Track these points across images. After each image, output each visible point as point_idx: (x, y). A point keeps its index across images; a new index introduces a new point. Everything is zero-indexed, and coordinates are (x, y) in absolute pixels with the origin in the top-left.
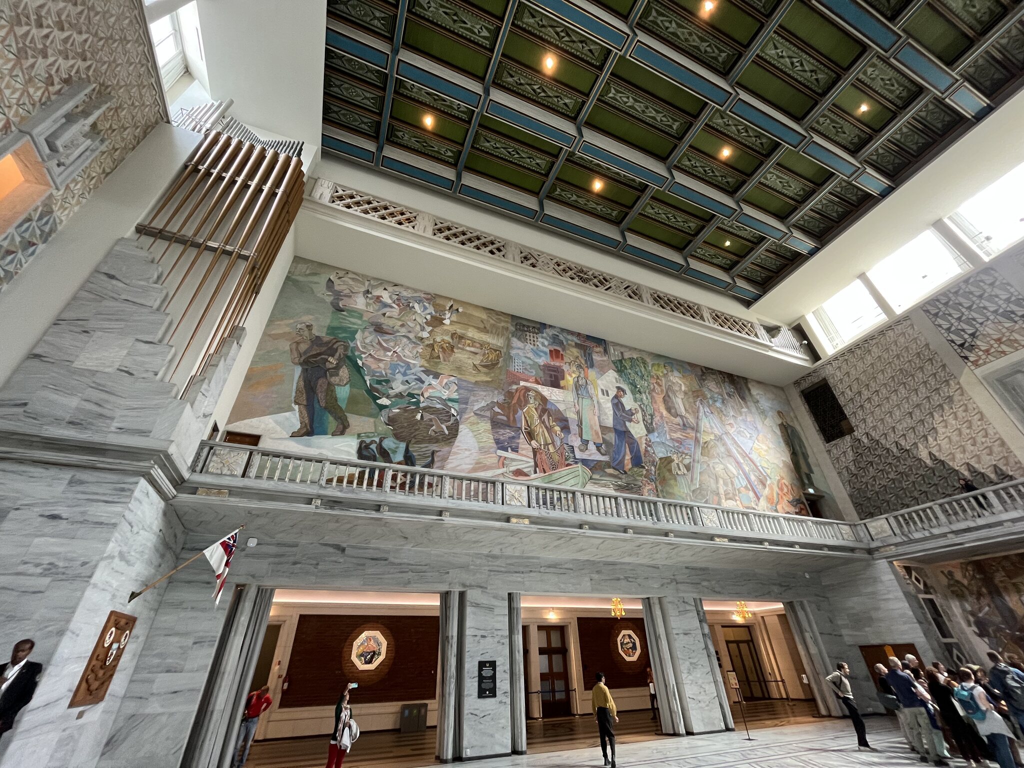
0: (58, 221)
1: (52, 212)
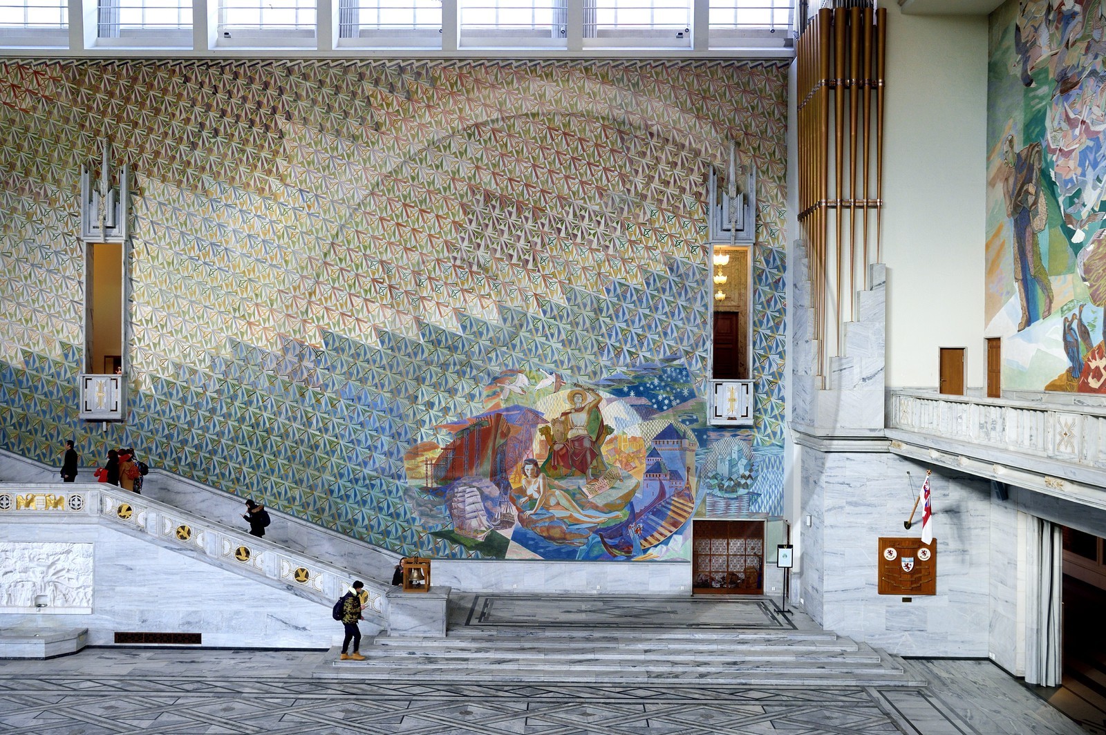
0: (780, 250)
1: (771, 250)
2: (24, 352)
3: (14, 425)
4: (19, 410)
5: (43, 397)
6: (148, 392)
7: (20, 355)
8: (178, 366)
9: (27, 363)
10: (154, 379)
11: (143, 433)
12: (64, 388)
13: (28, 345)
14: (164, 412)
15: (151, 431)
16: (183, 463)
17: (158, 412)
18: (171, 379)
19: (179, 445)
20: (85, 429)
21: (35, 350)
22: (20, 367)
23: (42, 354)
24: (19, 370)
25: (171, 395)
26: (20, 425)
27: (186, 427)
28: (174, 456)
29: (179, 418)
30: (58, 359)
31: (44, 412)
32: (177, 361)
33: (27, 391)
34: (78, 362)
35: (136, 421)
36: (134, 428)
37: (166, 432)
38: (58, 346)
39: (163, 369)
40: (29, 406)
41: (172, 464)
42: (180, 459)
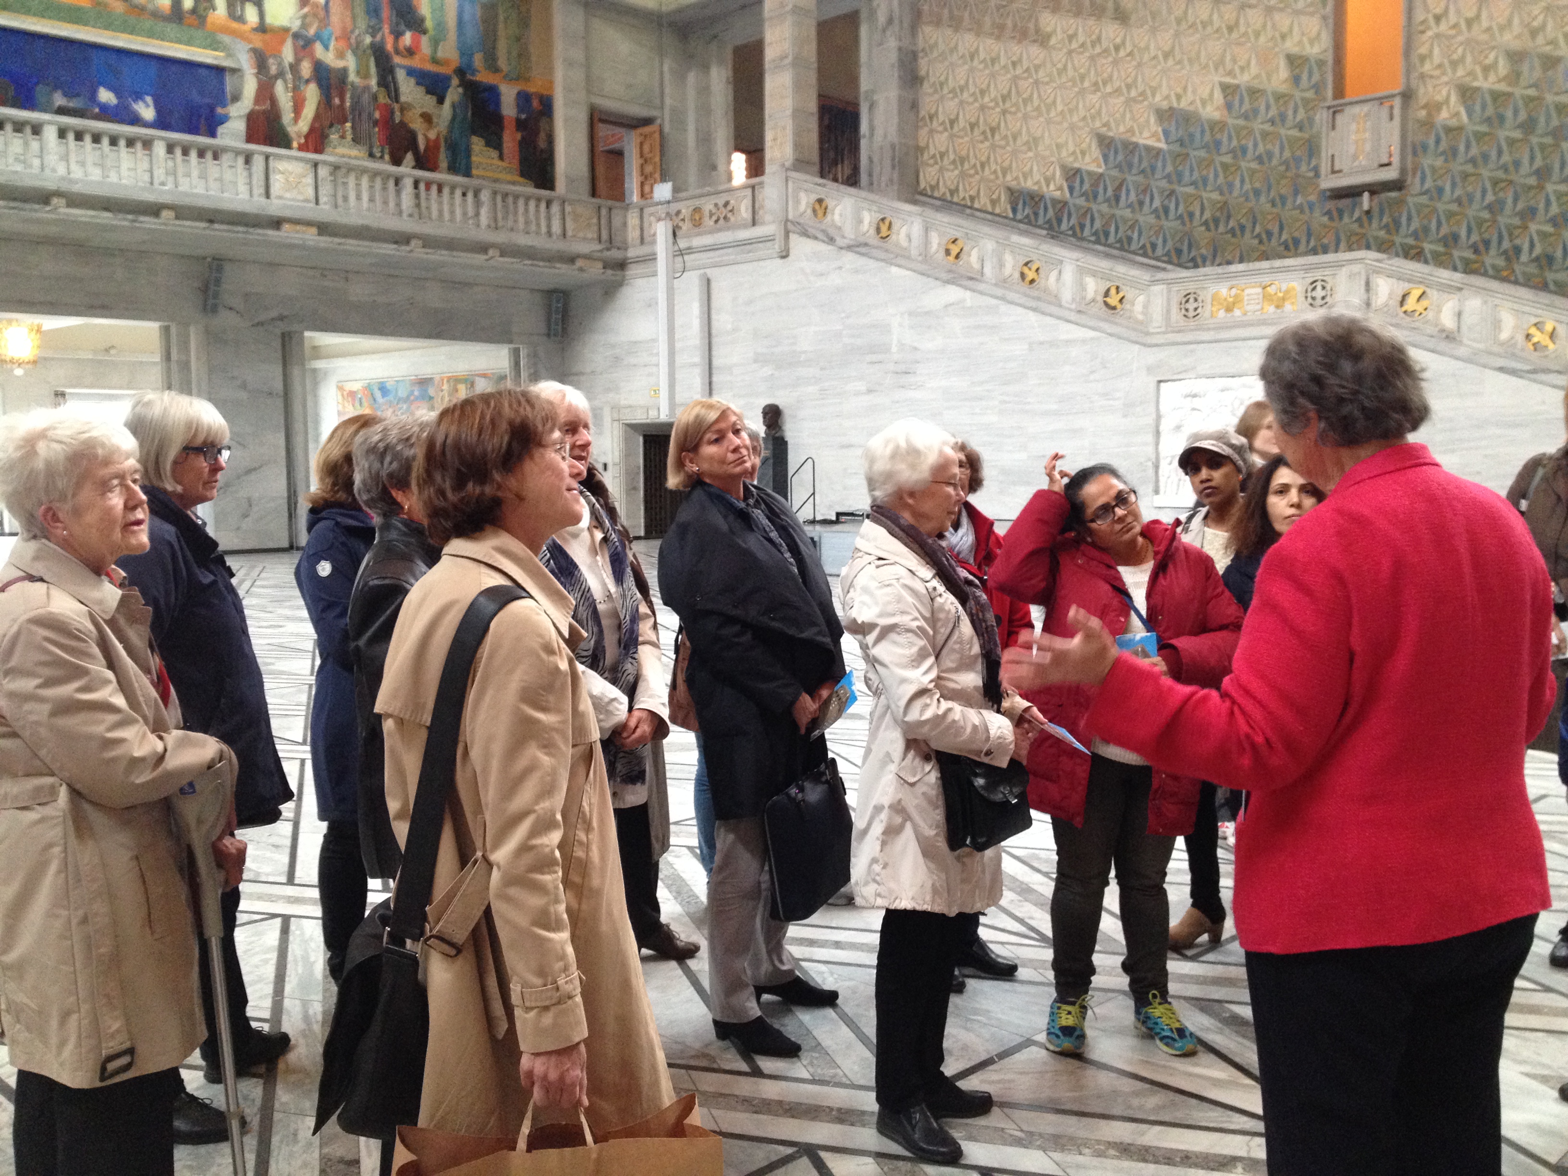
2: (1226, 88)
3: (1206, 223)
4: (1215, 196)
5: (1254, 165)
6: (1453, 123)
7: (1218, 96)
8: (1516, 57)
9: (1229, 106)
10: (1467, 93)
11: (1441, 207)
12: (1292, 141)
13: (1230, 73)
14: (1485, 157)
15: (1459, 201)
16: (1524, 258)
17: (1473, 161)
18: (1503, 87)
19: (1516, 221)
20: (1328, 213)
21: (1243, 79)
22: (1216, 115)
23: (1256, 84)
24: (1216, 123)
25: (1501, 118)
26: (1216, 221)
27: (1532, 181)
28: (1506, 244)
29: (1517, 164)
30: (1284, 88)
31: (1257, 193)
32: (1516, 45)
33: (1228, 159)
34: (1318, 88)
35: (1429, 184)
36: (1424, 199)
37: (1490, 198)
38: (1282, 63)
39: (1486, 69)
40: (1231, 185)
41: (1501, 262)
42: (1518, 250)
